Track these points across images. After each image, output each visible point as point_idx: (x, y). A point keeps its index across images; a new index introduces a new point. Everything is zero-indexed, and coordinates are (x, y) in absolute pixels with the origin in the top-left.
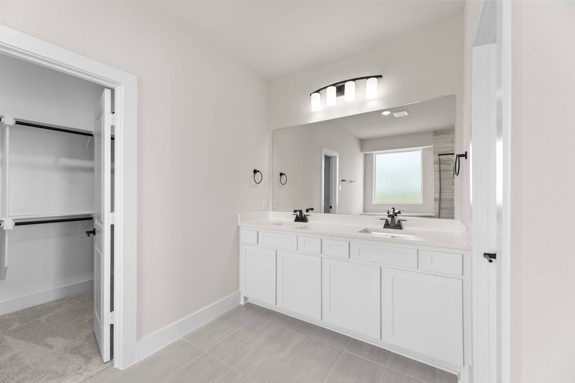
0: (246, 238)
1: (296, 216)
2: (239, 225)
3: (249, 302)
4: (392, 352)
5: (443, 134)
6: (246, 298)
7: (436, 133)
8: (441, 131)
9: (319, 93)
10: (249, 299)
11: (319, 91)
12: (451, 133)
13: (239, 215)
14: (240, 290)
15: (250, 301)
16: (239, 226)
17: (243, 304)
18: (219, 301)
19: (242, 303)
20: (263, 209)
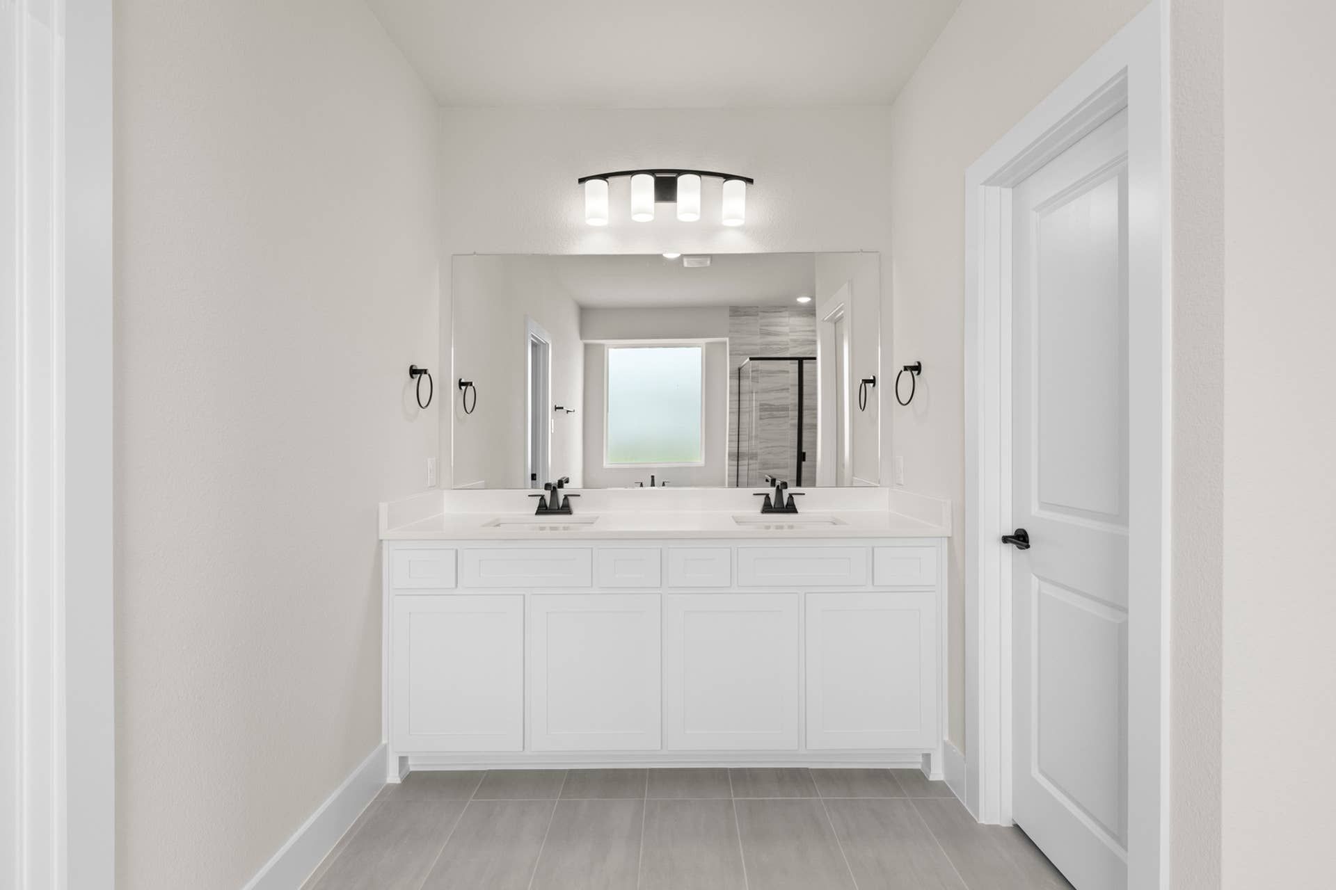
0: (410, 576)
1: (541, 499)
2: (381, 538)
3: (412, 769)
4: (812, 769)
5: (747, 315)
6: (403, 760)
7: (737, 311)
8: (745, 307)
9: (607, 181)
10: (410, 763)
11: (607, 178)
12: (761, 314)
13: (383, 507)
14: (384, 742)
15: (413, 766)
16: (381, 540)
17: (398, 781)
18: (335, 795)
19: (393, 777)
20: (429, 485)
